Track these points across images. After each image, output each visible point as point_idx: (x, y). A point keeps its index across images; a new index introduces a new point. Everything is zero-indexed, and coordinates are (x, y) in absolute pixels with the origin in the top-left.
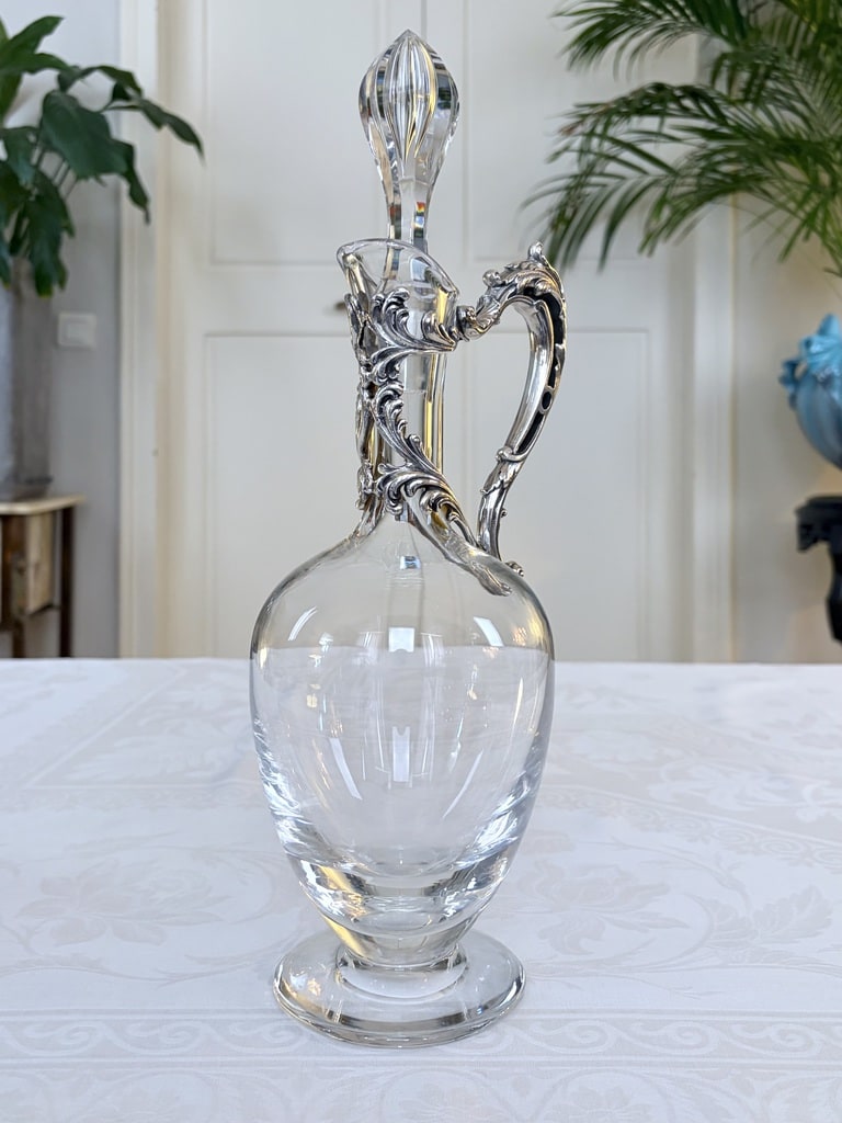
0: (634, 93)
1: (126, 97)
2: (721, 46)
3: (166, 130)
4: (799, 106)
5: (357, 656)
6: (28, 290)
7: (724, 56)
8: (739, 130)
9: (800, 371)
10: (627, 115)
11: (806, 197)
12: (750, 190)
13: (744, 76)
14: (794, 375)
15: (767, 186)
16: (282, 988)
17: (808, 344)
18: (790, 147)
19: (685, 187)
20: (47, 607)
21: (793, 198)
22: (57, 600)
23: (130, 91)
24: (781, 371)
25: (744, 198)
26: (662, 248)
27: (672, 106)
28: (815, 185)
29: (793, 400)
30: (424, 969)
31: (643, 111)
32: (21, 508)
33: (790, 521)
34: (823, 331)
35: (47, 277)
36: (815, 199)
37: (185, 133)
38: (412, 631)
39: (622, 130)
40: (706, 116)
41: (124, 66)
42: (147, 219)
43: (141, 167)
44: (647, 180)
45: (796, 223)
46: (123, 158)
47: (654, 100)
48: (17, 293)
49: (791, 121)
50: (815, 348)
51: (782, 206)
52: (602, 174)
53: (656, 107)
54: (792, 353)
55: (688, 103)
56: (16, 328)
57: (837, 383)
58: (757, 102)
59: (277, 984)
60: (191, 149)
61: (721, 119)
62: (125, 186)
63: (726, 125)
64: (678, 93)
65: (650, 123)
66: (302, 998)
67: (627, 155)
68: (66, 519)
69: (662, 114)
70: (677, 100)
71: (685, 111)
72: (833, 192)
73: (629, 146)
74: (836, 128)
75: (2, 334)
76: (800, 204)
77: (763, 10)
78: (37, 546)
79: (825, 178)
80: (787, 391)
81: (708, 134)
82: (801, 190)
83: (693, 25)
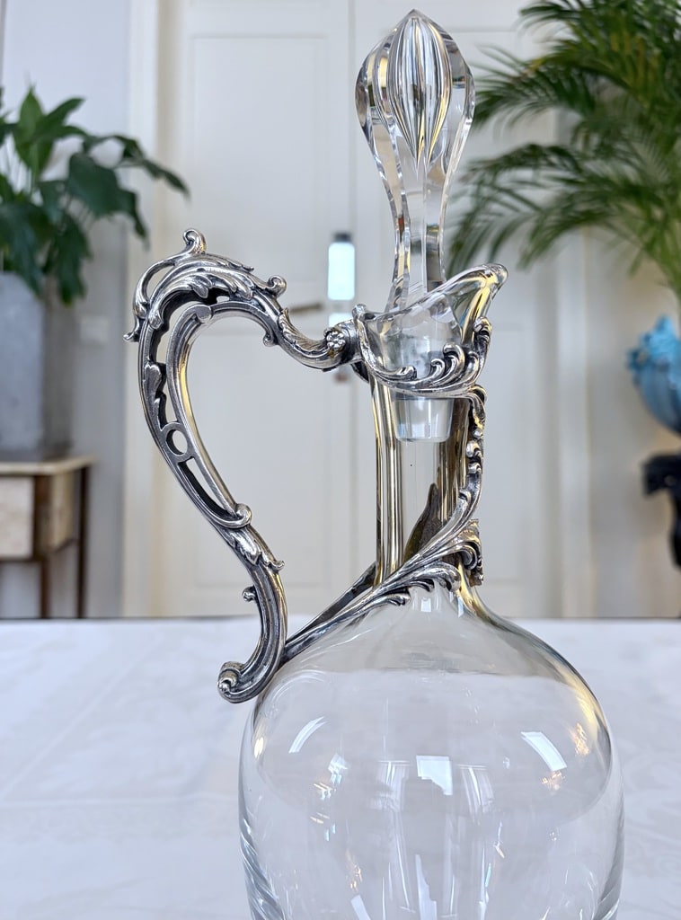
0: (514, 152)
1: (133, 158)
2: (574, 117)
3: (162, 184)
4: (634, 160)
6: (55, 300)
7: (582, 124)
8: (594, 179)
9: (641, 359)
10: (508, 168)
11: (645, 230)
12: (599, 223)
13: (595, 140)
14: (640, 362)
15: (612, 220)
17: (647, 338)
18: (633, 192)
19: (553, 219)
20: (66, 544)
21: (634, 230)
22: (76, 535)
23: (135, 154)
24: (624, 359)
25: (598, 231)
26: (536, 267)
27: (543, 161)
28: (651, 221)
29: (637, 382)
31: (521, 165)
32: (49, 468)
33: (636, 472)
34: (661, 327)
35: (70, 291)
36: (652, 232)
37: (176, 182)
39: (505, 179)
40: (568, 170)
41: (131, 133)
42: (148, 246)
44: (521, 217)
45: (637, 250)
46: (129, 202)
47: (530, 155)
48: (48, 306)
49: (630, 173)
50: (654, 341)
51: (625, 237)
52: (488, 213)
53: (531, 162)
54: (634, 343)
55: (554, 159)
56: (47, 330)
57: (672, 368)
58: (605, 159)
60: (175, 196)
61: (578, 169)
62: (131, 223)
63: (583, 175)
64: (546, 152)
65: (526, 174)
67: (506, 198)
68: (83, 477)
69: (536, 167)
70: (546, 157)
71: (551, 165)
72: (665, 224)
73: (509, 192)
74: (662, 176)
75: (34, 335)
76: (640, 235)
77: (607, 91)
78: (60, 498)
79: (658, 213)
80: (630, 374)
81: (569, 182)
82: (641, 223)
83: (554, 103)
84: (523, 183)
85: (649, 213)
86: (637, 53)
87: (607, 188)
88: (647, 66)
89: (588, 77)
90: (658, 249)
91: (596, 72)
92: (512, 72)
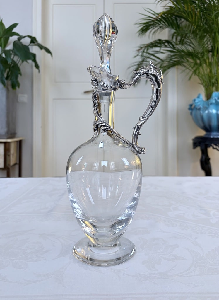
0: (154, 42)
1: (34, 43)
2: (173, 31)
3: (43, 50)
4: (192, 45)
5: (94, 168)
6: (10, 88)
7: (175, 33)
8: (178, 51)
9: (193, 107)
10: (152, 47)
11: (194, 66)
12: (181, 65)
13: (179, 38)
14: (192, 108)
15: (184, 64)
16: (75, 252)
17: (195, 100)
18: (190, 54)
19: (166, 64)
20: (15, 164)
21: (191, 66)
22: (18, 162)
23: (35, 41)
24: (188, 107)
25: (179, 67)
27: (163, 45)
28: (196, 64)
29: (191, 114)
30: (111, 246)
31: (156, 46)
32: (9, 140)
33: (191, 142)
34: (198, 97)
35: (15, 85)
36: (196, 66)
37: (48, 51)
38: (107, 161)
39: (151, 51)
40: (171, 48)
41: (33, 35)
42: (39, 72)
43: (37, 59)
44: (157, 63)
45: (191, 72)
46: (33, 57)
47: (158, 43)
48: (8, 89)
49: (190, 49)
50: (197, 101)
51: (188, 68)
52: (146, 61)
53: (159, 45)
54: (191, 103)
55: (166, 44)
56: (8, 97)
57: (202, 109)
58: (182, 44)
59: (73, 251)
60: (49, 55)
62: (34, 64)
63: (175, 49)
64: (164, 42)
65: (157, 49)
66: (80, 254)
67: (152, 57)
68: (20, 143)
69: (160, 47)
70: (164, 43)
71: (166, 46)
72: (201, 64)
73: (152, 55)
74: (200, 50)
75: (4, 99)
76: (192, 68)
77: (183, 23)
78: (13, 150)
79: (198, 61)
80: (190, 111)
81: (171, 51)
82: (193, 64)
83: (167, 27)
84: (158, 52)
85: (196, 61)
86: (193, 10)
87: (183, 53)
88: (196, 15)
89: (178, 18)
90: (197, 71)
91: (181, 17)
92: (154, 17)
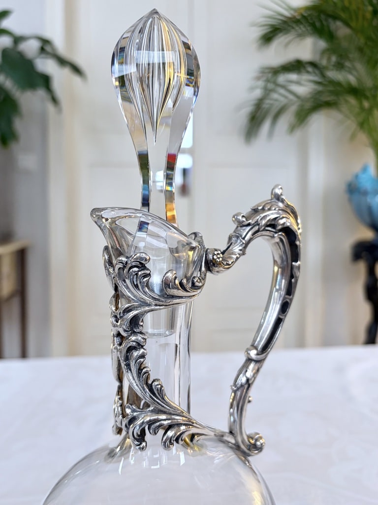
1: (47, 53)
2: (322, 44)
4: (355, 73)
8: (332, 82)
13: (334, 59)
14: (353, 189)
17: (357, 176)
18: (355, 92)
19: (308, 105)
21: (352, 113)
23: (49, 49)
24: (343, 187)
25: (334, 113)
26: (298, 133)
28: (362, 108)
29: (350, 200)
34: (364, 171)
35: (7, 138)
36: (362, 116)
39: (282, 78)
40: (316, 75)
46: (45, 81)
47: (297, 66)
49: (352, 79)
51: (348, 118)
55: (310, 69)
57: (370, 194)
61: (323, 75)
65: (293, 76)
67: (282, 91)
71: (308, 72)
72: (370, 111)
73: (283, 87)
74: (369, 83)
76: (356, 117)
77: (342, 31)
79: (366, 104)
80: (347, 196)
82: (357, 110)
83: (311, 34)
84: (291, 82)
85: (361, 103)
86: (358, 8)
87: (338, 88)
88: (364, 17)
89: (330, 20)
90: (366, 126)
91: (335, 18)
92: (287, 14)
